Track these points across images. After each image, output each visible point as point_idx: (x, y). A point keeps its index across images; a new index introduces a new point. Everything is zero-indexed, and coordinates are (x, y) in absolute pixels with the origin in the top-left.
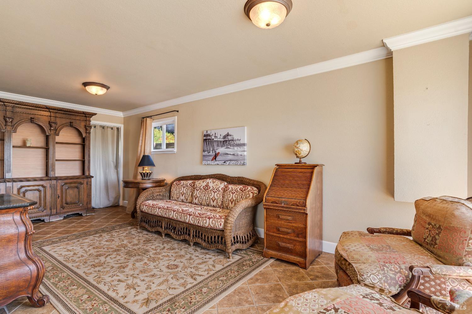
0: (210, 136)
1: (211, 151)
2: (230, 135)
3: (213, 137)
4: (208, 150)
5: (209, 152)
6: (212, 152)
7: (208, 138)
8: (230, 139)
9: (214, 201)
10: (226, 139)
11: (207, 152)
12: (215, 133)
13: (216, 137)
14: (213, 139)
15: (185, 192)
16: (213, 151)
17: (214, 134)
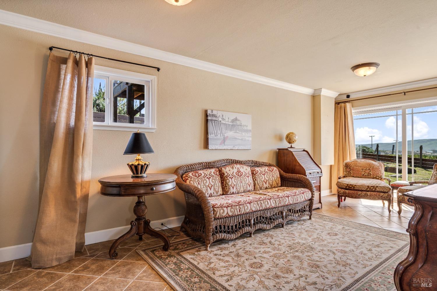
0: (216, 117)
1: (218, 134)
2: (239, 120)
3: (220, 119)
4: (215, 132)
5: (216, 135)
6: (220, 135)
7: (214, 119)
8: (238, 124)
9: (234, 187)
10: (235, 124)
11: (214, 135)
12: (223, 115)
13: (223, 119)
14: (220, 121)
15: (212, 184)
16: (222, 135)
17: (221, 116)
